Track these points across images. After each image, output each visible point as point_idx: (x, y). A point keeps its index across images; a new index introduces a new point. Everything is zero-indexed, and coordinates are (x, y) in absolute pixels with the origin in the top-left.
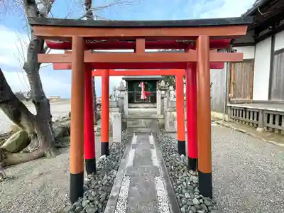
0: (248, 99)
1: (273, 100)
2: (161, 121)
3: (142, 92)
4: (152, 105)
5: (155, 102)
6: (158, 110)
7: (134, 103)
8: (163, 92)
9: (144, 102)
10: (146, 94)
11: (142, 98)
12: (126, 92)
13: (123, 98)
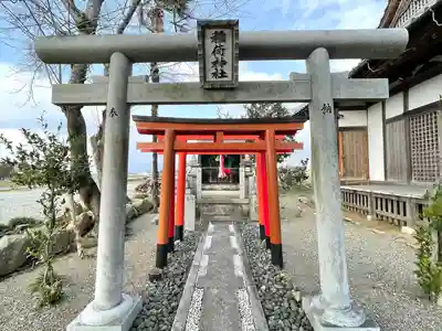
0: (363, 178)
1: (389, 180)
2: (245, 208)
3: (220, 168)
4: (234, 186)
5: (238, 182)
6: (241, 193)
7: (209, 183)
8: (248, 169)
9: (223, 181)
10: (226, 172)
11: (220, 175)
12: (200, 169)
13: (195, 177)
